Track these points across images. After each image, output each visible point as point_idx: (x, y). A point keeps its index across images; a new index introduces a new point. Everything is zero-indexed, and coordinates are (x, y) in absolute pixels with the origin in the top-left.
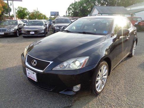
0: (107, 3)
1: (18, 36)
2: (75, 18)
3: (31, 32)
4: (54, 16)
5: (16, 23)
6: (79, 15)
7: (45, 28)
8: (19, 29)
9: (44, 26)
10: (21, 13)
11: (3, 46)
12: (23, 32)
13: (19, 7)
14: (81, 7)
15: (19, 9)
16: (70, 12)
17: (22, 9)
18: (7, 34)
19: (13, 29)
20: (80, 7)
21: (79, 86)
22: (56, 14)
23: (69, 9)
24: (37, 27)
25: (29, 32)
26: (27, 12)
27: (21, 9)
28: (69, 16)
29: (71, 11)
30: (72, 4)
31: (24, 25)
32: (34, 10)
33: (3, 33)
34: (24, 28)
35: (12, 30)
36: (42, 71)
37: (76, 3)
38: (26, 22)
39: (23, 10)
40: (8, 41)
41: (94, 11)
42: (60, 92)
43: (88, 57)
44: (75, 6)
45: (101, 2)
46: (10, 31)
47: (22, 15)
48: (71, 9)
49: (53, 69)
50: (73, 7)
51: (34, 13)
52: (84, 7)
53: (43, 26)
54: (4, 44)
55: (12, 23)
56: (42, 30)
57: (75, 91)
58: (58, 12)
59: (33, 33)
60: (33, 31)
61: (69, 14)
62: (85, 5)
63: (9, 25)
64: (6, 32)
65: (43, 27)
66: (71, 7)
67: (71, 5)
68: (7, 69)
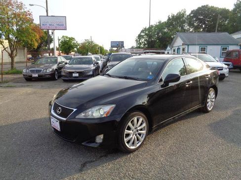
0: (204, 26)
1: (57, 80)
2: (148, 51)
3: (73, 74)
4: (116, 48)
5: (56, 61)
6: (157, 45)
7: (94, 68)
8: (59, 69)
9: (94, 64)
10: (66, 45)
11: (35, 93)
12: (63, 74)
13: (63, 37)
14: (160, 34)
15: (63, 40)
16: (141, 42)
17: (68, 39)
18: (42, 76)
19: (51, 70)
20: (158, 34)
21: (102, 136)
22: (119, 45)
23: (140, 37)
24: (84, 66)
25: (71, 73)
26: (74, 43)
27: (66, 39)
28: (139, 47)
29: (143, 40)
30: (145, 29)
31: (66, 64)
32: (86, 39)
33: (36, 75)
34: (65, 68)
35: (49, 71)
36: (65, 119)
37: (151, 27)
38: (70, 59)
39: (69, 41)
40: (42, 86)
41: (177, 41)
42: (83, 144)
43: (114, 106)
44: (149, 32)
45: (195, 24)
46: (46, 72)
47: (67, 47)
48: (142, 37)
49: (77, 117)
50: (146, 34)
51: (85, 43)
52: (165, 33)
53: (92, 65)
54: (36, 90)
55: (51, 60)
56: (90, 71)
57: (98, 142)
58: (123, 42)
59: (77, 75)
60: (77, 73)
61: (140, 45)
62: (166, 30)
63: (47, 63)
64: (41, 73)
65: (92, 67)
66: (142, 34)
67: (142, 31)
68: (34, 120)
